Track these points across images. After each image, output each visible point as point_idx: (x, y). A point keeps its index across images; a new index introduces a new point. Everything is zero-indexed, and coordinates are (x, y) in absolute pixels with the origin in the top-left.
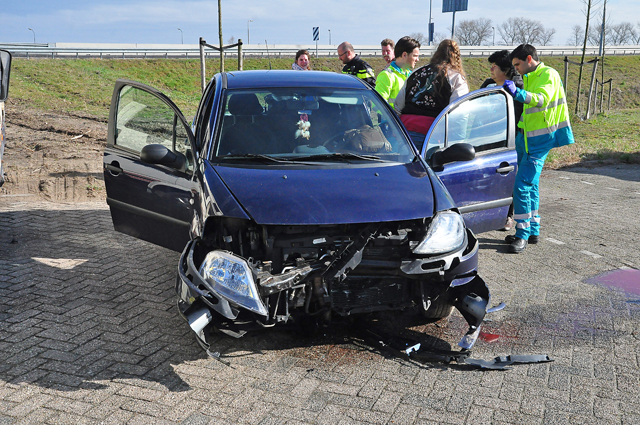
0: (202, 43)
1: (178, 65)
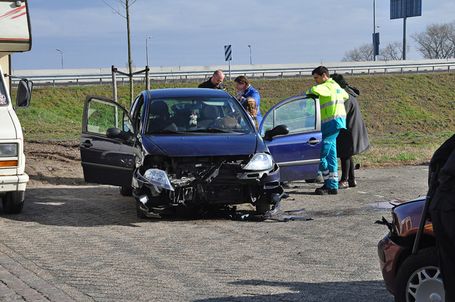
0: (114, 70)
1: (68, 94)
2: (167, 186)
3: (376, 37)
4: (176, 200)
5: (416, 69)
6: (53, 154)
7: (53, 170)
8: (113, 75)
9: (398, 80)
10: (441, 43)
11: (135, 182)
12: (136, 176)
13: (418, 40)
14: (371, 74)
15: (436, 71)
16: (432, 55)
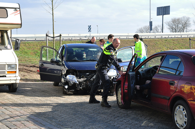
0: (47, 35)
1: (22, 45)
2: (76, 82)
3: (151, 23)
4: (79, 87)
5: (168, 37)
6: (23, 69)
7: (24, 76)
8: (46, 37)
9: (161, 41)
10: (177, 26)
11: (63, 80)
12: (63, 77)
13: (168, 24)
14: (149, 38)
15: (176, 38)
16: (174, 31)
